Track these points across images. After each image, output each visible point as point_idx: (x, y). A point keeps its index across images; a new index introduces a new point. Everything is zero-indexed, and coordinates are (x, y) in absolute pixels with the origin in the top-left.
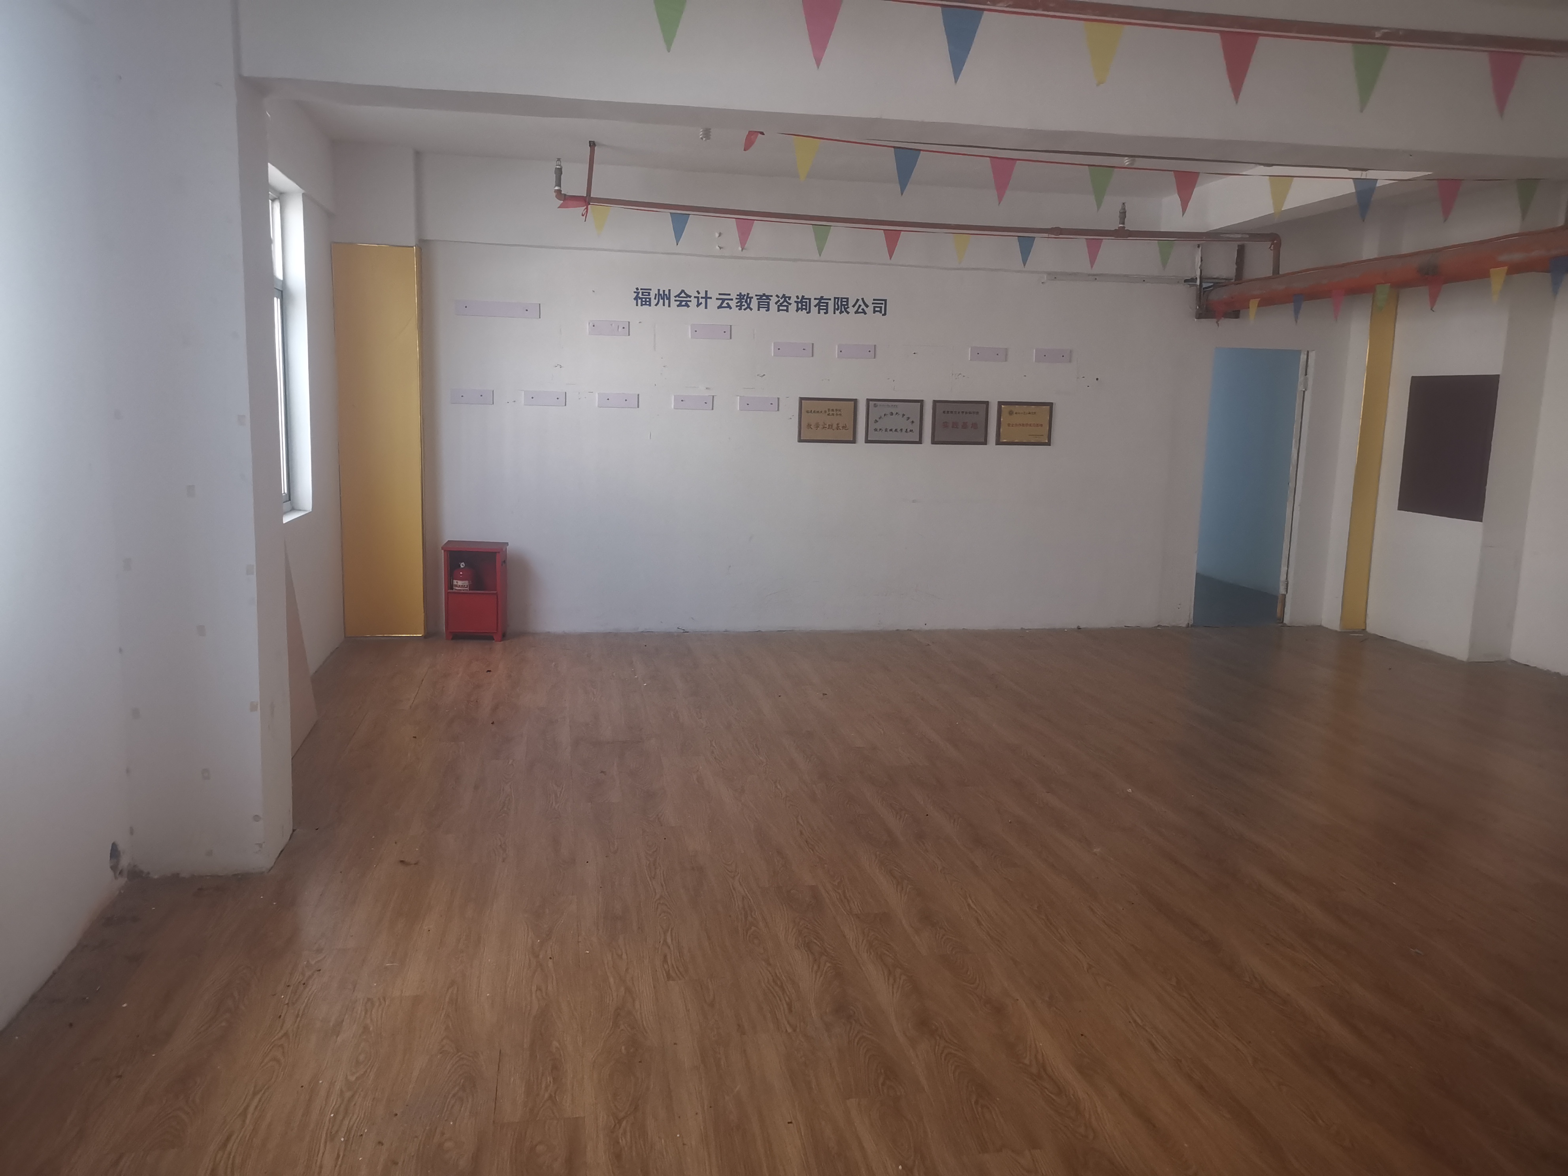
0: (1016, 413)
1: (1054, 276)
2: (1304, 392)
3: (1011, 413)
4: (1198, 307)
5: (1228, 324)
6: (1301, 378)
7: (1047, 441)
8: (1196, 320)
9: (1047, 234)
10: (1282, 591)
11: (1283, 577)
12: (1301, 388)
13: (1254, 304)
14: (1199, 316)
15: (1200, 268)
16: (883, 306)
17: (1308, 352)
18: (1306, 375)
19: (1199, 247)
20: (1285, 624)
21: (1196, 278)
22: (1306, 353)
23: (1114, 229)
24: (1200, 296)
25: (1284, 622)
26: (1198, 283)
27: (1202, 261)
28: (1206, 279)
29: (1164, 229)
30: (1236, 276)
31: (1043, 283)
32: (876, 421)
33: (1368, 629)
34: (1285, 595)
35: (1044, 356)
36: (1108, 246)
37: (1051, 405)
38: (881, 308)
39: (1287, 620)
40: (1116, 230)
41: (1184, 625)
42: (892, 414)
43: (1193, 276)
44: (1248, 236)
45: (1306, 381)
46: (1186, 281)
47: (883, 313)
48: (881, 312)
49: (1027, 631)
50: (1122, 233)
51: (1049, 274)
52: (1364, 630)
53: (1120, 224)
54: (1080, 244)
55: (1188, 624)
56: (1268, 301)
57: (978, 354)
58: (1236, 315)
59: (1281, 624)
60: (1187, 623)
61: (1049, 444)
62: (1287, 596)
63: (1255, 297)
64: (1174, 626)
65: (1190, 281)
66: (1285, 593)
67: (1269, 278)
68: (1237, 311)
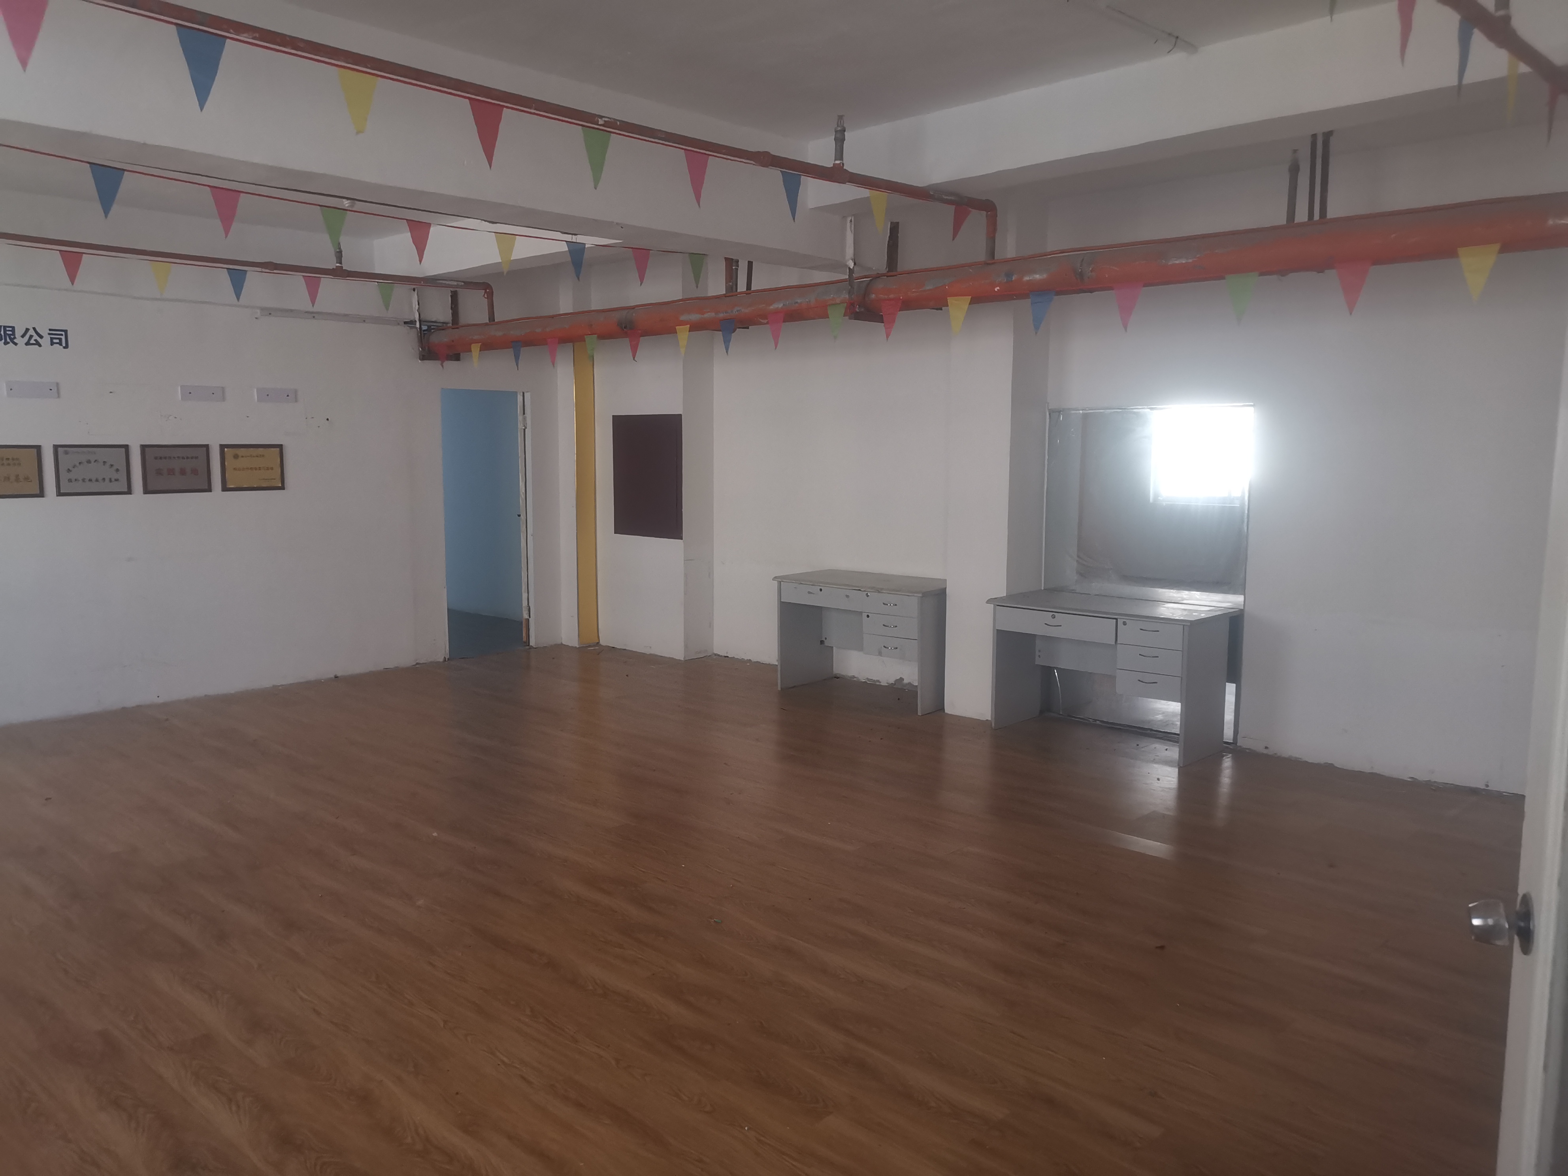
0: (242, 457)
1: (268, 312)
2: (524, 430)
3: (236, 457)
4: (421, 349)
5: (450, 365)
6: (520, 418)
7: (280, 485)
8: (420, 361)
9: (260, 269)
10: (526, 616)
11: (525, 603)
12: (521, 426)
13: (475, 348)
14: (423, 358)
15: (418, 311)
16: (63, 338)
17: (523, 393)
18: (524, 414)
19: (414, 290)
20: (531, 646)
21: (416, 321)
22: (522, 394)
23: (331, 268)
24: (422, 340)
25: (530, 644)
26: (418, 325)
27: (419, 304)
28: (424, 321)
29: (378, 271)
30: (452, 320)
31: (256, 318)
32: (69, 471)
33: (602, 642)
34: (529, 620)
35: (266, 395)
36: (327, 284)
37: (280, 447)
38: (60, 339)
39: (532, 643)
40: (333, 269)
41: (441, 660)
42: (89, 462)
43: (412, 319)
44: (463, 284)
45: (525, 419)
46: (405, 323)
47: (64, 345)
48: (60, 343)
49: (280, 688)
50: (339, 273)
51: (263, 309)
52: (598, 643)
53: (337, 263)
54: (298, 281)
55: (445, 658)
56: (488, 346)
57: (189, 393)
58: (457, 357)
59: (528, 647)
60: (443, 657)
61: (282, 488)
62: (530, 619)
63: (476, 342)
64: (431, 662)
65: (410, 323)
66: (528, 618)
67: (486, 324)
68: (458, 354)
